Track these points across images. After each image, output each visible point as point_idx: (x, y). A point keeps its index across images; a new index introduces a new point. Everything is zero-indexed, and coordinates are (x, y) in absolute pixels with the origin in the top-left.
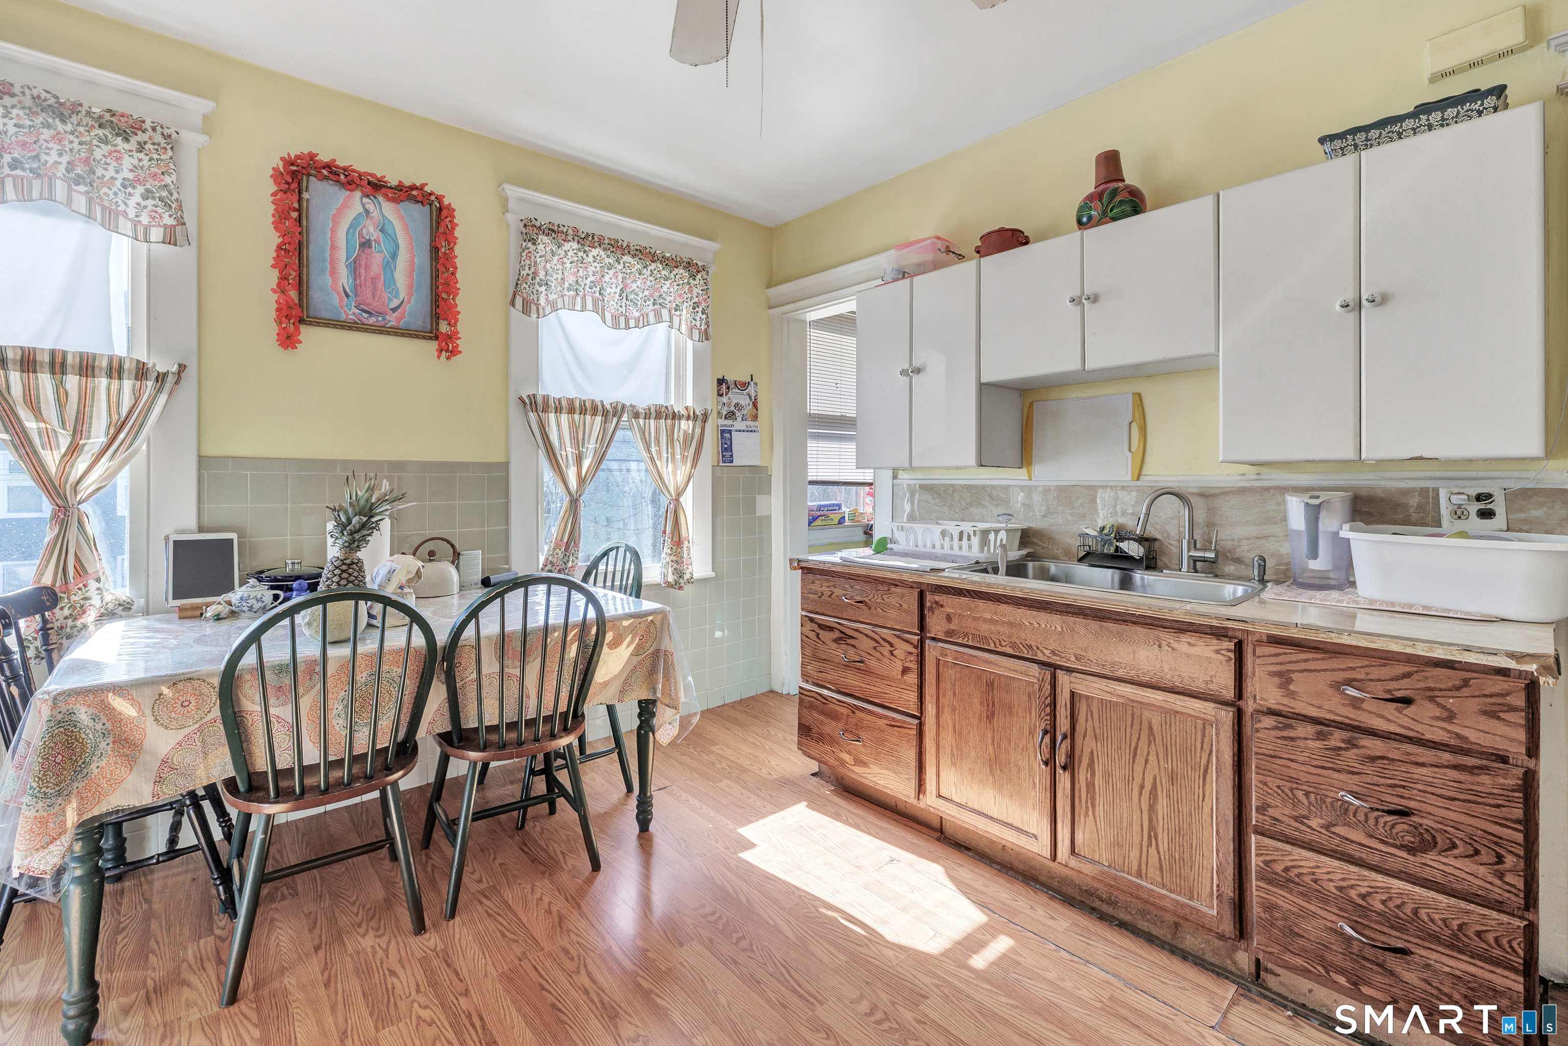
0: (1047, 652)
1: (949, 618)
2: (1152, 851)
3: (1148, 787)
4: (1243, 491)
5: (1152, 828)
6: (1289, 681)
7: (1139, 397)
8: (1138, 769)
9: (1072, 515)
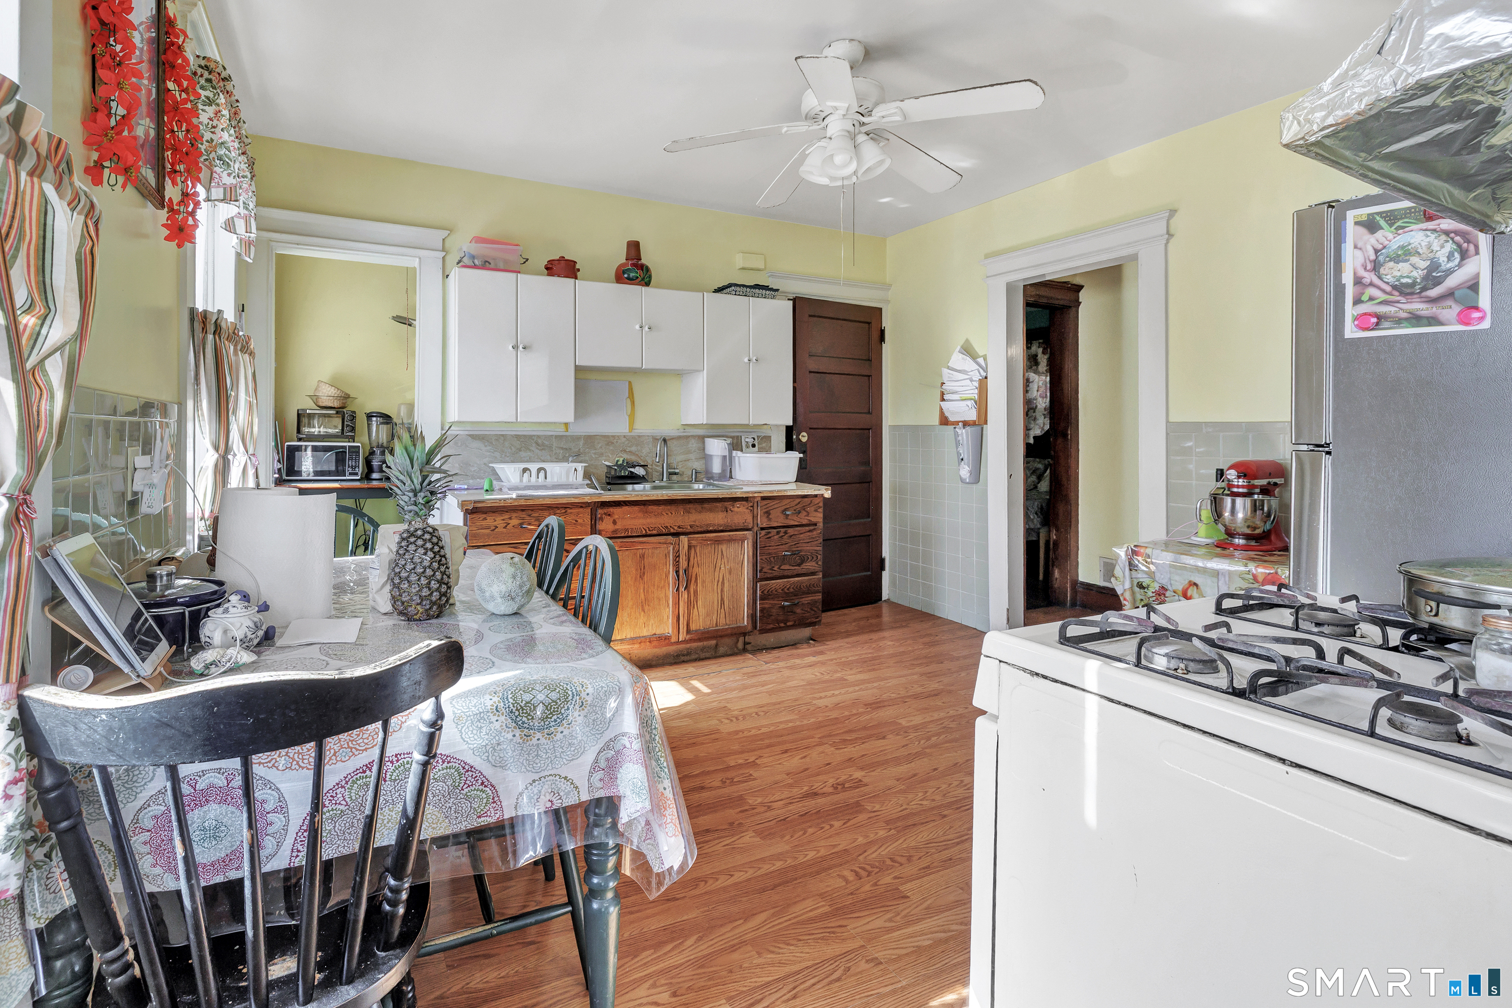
0: (676, 528)
1: (615, 522)
2: (722, 610)
3: (721, 580)
4: (679, 438)
5: (722, 599)
6: (770, 514)
7: (630, 382)
8: (717, 574)
9: (595, 454)
